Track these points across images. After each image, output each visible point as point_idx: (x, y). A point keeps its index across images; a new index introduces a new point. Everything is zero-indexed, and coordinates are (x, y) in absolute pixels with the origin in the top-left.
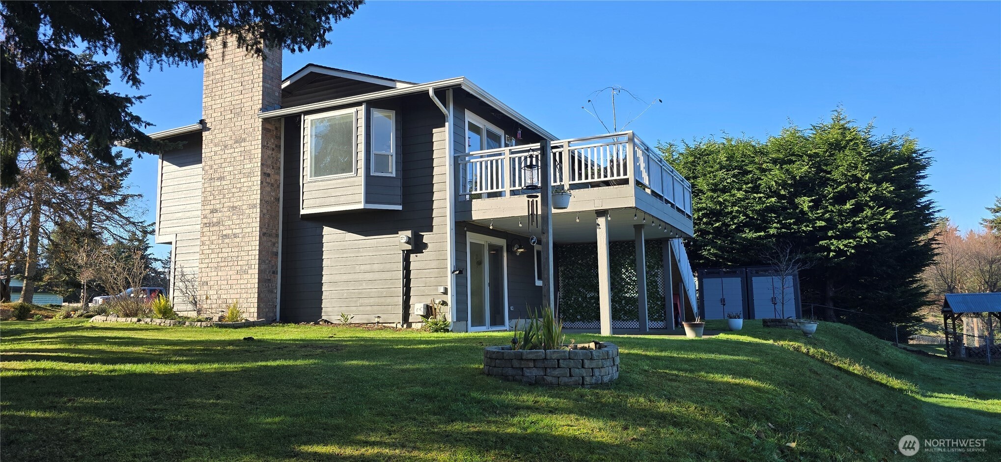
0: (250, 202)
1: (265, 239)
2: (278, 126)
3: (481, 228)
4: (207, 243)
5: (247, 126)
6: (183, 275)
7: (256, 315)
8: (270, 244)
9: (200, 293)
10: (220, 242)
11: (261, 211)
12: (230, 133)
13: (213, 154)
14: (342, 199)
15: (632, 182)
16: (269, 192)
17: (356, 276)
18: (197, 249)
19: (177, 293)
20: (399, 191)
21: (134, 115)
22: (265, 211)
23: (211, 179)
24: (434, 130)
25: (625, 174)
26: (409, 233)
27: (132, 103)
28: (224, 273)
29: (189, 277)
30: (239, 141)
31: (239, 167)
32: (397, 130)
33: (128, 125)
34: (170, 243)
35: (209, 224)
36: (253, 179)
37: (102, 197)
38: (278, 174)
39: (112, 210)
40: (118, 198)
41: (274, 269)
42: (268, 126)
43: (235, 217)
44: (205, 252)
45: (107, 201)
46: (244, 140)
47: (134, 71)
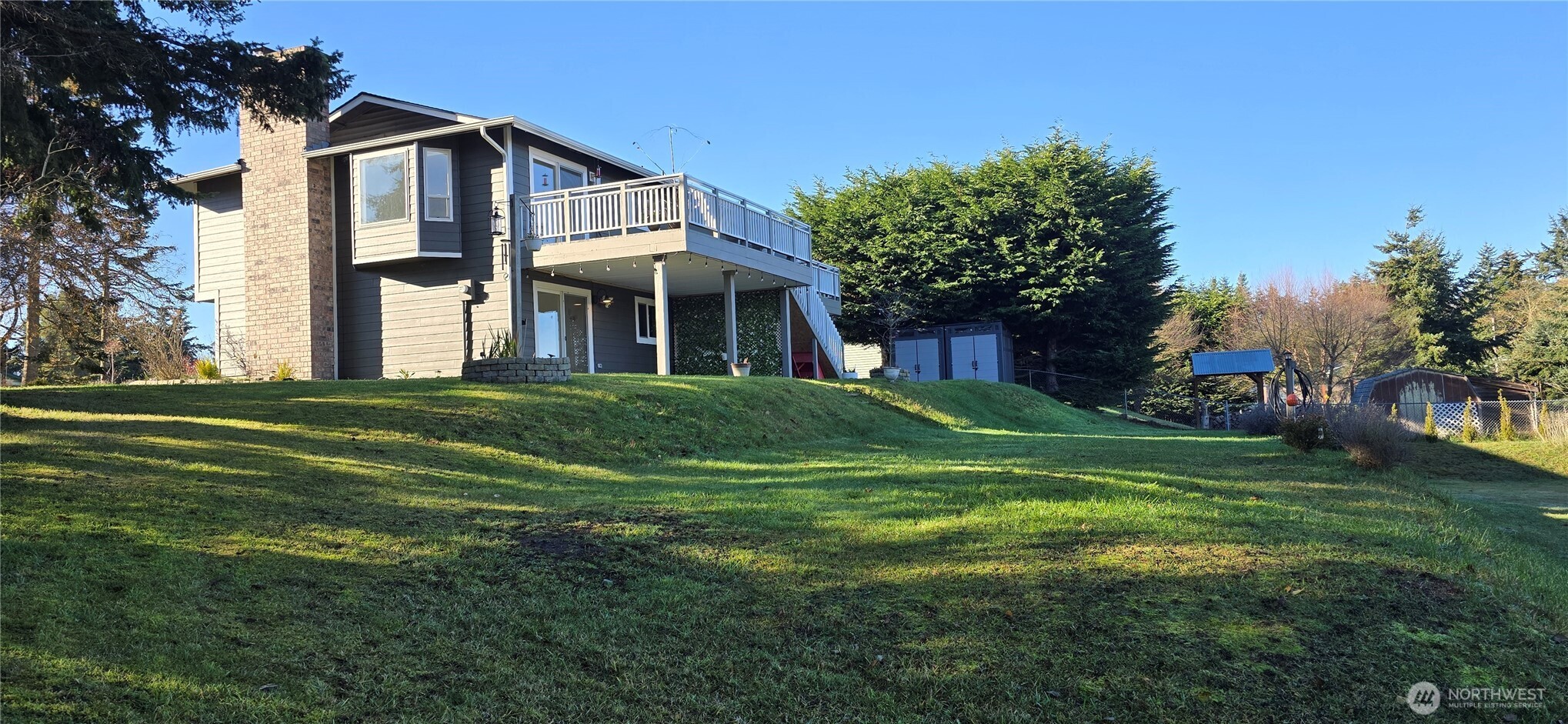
0: (298, 252)
1: (316, 292)
2: (326, 165)
3: (543, 275)
4: (254, 298)
5: (291, 167)
6: (229, 336)
7: (310, 374)
8: (323, 298)
9: (248, 355)
10: (268, 296)
11: (311, 262)
12: (273, 175)
13: (254, 198)
14: (397, 247)
15: (683, 225)
16: (320, 241)
17: (417, 331)
18: (243, 306)
19: (224, 356)
20: (458, 237)
21: (165, 167)
22: (316, 262)
23: (254, 226)
24: (493, 171)
25: (678, 218)
26: (468, 283)
27: (162, 156)
28: (274, 331)
29: (236, 339)
30: (284, 183)
31: (284, 213)
32: (453, 170)
33: (160, 178)
34: (212, 301)
35: (255, 277)
36: (300, 226)
37: (121, 251)
38: (330, 220)
39: (134, 269)
40: (143, 252)
41: (329, 326)
42: (315, 167)
43: (282, 269)
44: (251, 308)
45: (130, 256)
46: (289, 182)
47: (165, 135)
